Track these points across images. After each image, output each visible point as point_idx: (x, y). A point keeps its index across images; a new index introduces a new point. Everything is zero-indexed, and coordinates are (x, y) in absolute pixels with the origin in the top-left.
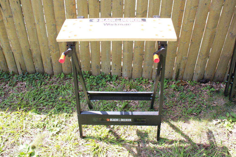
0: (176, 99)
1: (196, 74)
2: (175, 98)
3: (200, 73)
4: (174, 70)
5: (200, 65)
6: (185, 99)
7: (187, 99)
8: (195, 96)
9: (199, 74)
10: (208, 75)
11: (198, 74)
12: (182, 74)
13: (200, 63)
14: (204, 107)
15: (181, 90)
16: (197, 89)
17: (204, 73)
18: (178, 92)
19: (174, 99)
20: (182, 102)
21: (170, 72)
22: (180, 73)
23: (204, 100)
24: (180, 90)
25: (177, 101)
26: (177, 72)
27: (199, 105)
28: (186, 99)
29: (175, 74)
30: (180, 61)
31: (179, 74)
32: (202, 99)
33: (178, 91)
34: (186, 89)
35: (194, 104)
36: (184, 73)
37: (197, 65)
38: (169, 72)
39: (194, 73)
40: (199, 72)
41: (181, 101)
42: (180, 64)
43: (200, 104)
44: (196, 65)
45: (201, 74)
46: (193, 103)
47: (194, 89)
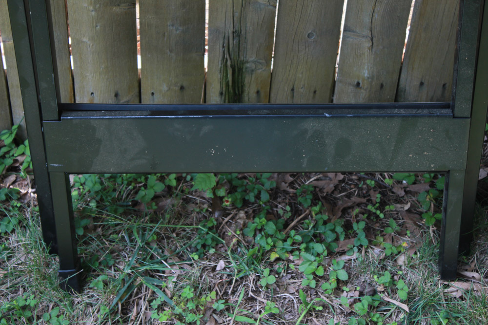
0: (221, 264)
1: (351, 88)
2: (217, 260)
3: (372, 77)
4: (206, 70)
5: (367, 32)
6: (278, 260)
7: (291, 258)
8: (342, 238)
9: (365, 85)
10: (422, 84)
11: (358, 84)
12: (262, 94)
13: (367, 20)
14: (399, 310)
15: (258, 197)
16: (360, 179)
17: (396, 77)
18: (242, 214)
19: (214, 269)
20: (263, 282)
21: (182, 88)
22: (246, 89)
23: (402, 260)
24: (252, 199)
25: (230, 283)
26: (227, 84)
27: (366, 300)
28: (289, 261)
29: (217, 93)
30: (237, 15)
31: (245, 94)
32: (388, 252)
33: (242, 208)
34: (291, 185)
35: (338, 290)
36: (274, 86)
37: (348, 33)
38: (177, 88)
39: (334, 82)
40: (366, 75)
41: (252, 277)
42: (237, 34)
43: (374, 293)
44: (344, 30)
45: (382, 86)
46: (331, 285)
47: (341, 181)
